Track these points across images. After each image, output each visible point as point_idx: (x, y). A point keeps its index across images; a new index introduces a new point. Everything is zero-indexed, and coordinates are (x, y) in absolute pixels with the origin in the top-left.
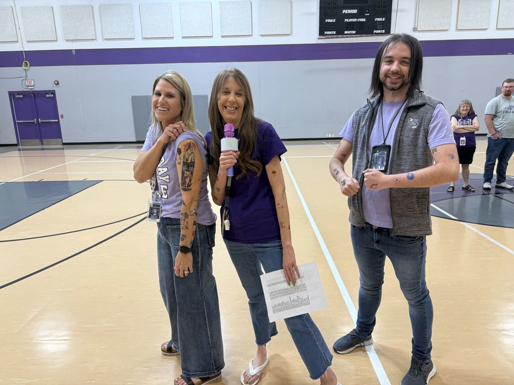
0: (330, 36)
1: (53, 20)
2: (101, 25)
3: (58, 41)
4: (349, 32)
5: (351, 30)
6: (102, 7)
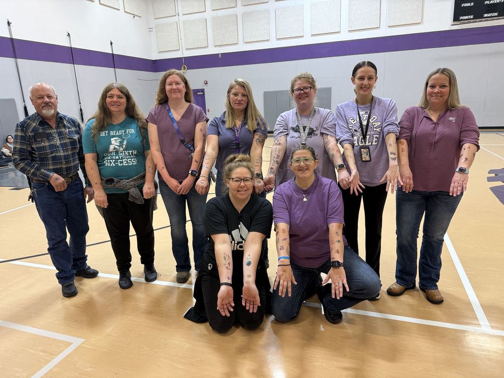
0: (466, 21)
1: (206, 30)
2: (243, 30)
3: (209, 47)
4: (489, 15)
5: (492, 13)
6: (244, 15)
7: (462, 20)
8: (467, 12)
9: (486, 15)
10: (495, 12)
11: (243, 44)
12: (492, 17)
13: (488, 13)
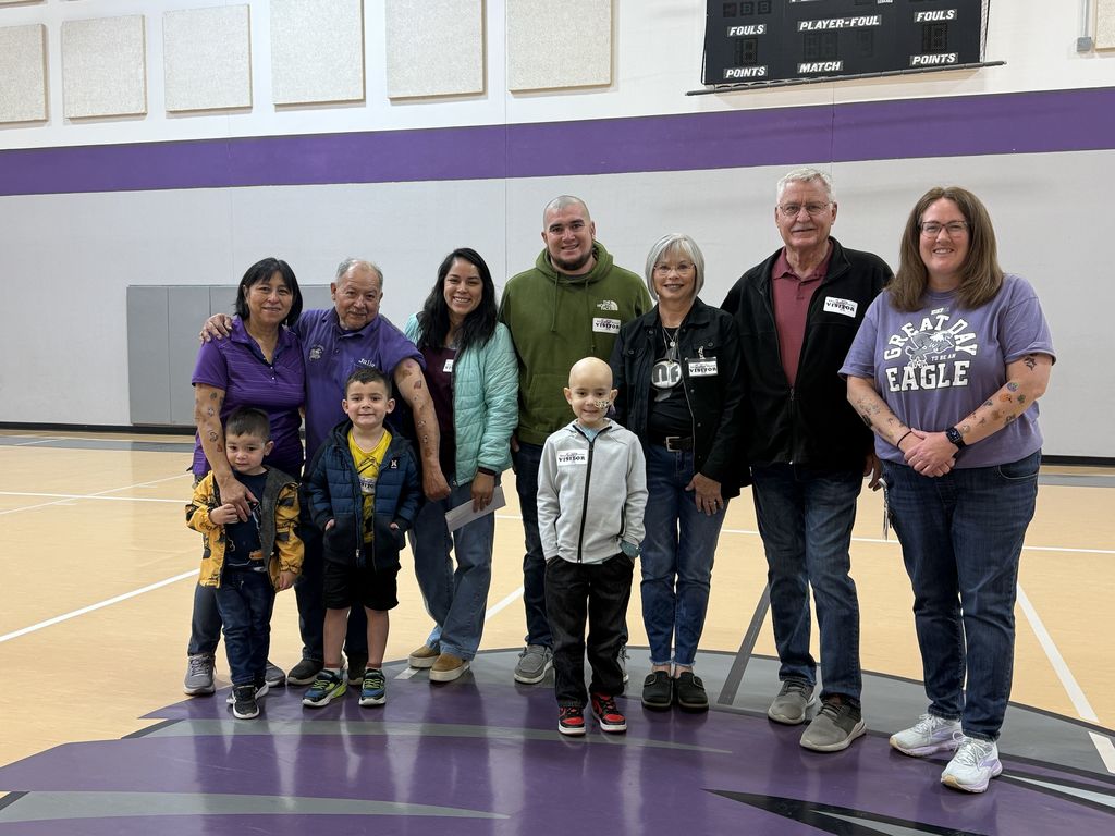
4: (815, 67)
5: (826, 60)
6: (69, 27)
7: (732, 79)
8: (746, 52)
9: (804, 68)
10: (832, 60)
11: (65, 124)
12: (823, 73)
13: (812, 61)
